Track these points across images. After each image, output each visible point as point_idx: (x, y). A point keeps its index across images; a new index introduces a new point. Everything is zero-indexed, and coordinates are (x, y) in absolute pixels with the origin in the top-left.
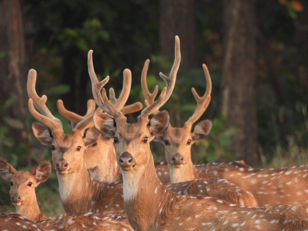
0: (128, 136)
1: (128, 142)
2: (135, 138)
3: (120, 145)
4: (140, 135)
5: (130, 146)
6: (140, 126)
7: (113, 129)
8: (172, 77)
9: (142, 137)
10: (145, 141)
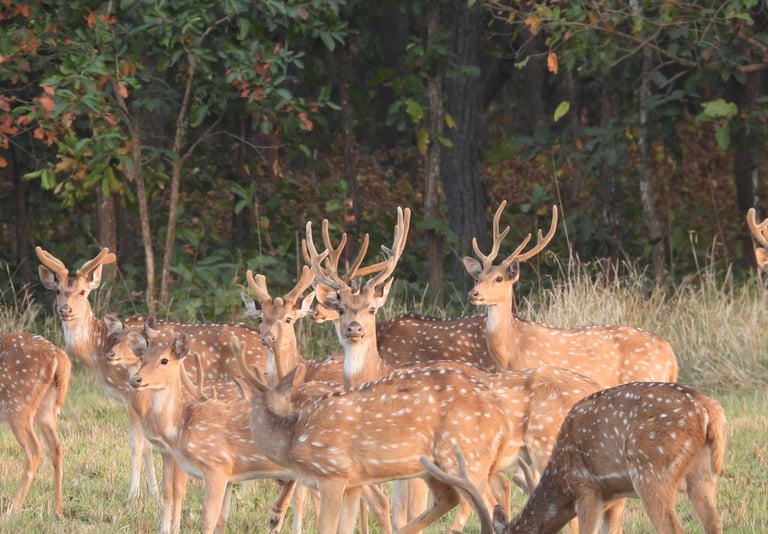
0: (354, 307)
1: (355, 312)
2: (362, 308)
3: (347, 315)
4: (367, 306)
5: (358, 315)
6: (366, 297)
7: (337, 302)
8: (395, 250)
9: (370, 307)
10: (372, 312)
